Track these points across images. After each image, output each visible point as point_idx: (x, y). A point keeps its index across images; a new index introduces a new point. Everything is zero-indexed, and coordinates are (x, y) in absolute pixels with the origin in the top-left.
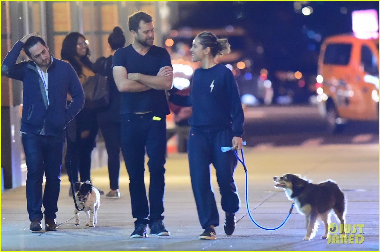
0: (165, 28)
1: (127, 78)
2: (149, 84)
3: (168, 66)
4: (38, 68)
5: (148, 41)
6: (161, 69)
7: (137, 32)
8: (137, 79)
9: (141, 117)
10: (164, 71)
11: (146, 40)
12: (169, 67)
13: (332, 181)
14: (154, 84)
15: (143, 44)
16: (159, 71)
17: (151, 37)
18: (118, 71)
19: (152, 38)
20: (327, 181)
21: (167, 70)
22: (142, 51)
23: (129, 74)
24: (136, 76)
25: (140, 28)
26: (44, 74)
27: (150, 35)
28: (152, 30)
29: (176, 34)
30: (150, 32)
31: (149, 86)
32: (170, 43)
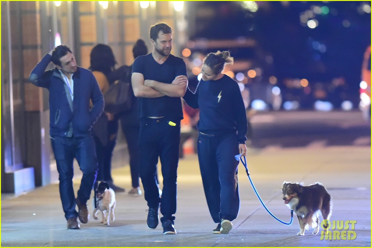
0: (182, 39)
1: (144, 84)
2: (163, 91)
3: (182, 76)
4: (63, 75)
5: (165, 51)
6: (176, 78)
7: (156, 41)
8: (152, 86)
9: (158, 121)
10: (178, 80)
11: (163, 50)
12: (184, 76)
13: (320, 184)
14: (167, 92)
15: (161, 53)
16: (174, 79)
17: (168, 48)
18: (136, 77)
19: (170, 49)
20: (316, 183)
21: (181, 79)
22: (160, 59)
23: (146, 80)
24: (151, 83)
25: (158, 38)
26: (69, 81)
27: (168, 45)
28: (170, 41)
29: (194, 45)
30: (167, 42)
31: (163, 93)
32: (187, 53)
